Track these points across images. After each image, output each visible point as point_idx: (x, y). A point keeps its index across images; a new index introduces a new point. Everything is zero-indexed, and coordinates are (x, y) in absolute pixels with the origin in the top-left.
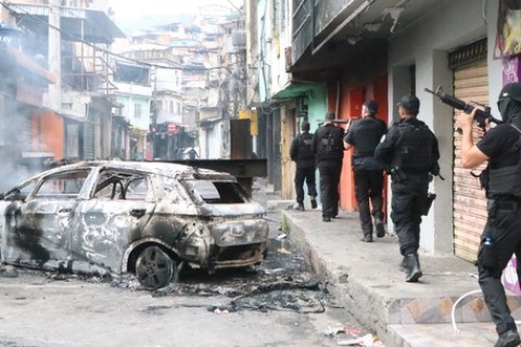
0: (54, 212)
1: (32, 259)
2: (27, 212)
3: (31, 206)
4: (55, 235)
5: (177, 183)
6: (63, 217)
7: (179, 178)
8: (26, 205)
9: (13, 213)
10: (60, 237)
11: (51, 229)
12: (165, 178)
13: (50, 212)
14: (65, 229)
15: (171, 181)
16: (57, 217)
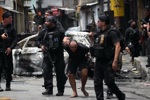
0: (35, 52)
1: (27, 72)
2: (24, 53)
3: (25, 51)
4: (37, 61)
5: (85, 38)
6: (39, 54)
7: (86, 36)
8: (23, 50)
9: (18, 54)
10: (38, 62)
11: (35, 59)
12: (80, 37)
13: (34, 52)
14: (41, 58)
15: (83, 38)
16: (37, 54)
